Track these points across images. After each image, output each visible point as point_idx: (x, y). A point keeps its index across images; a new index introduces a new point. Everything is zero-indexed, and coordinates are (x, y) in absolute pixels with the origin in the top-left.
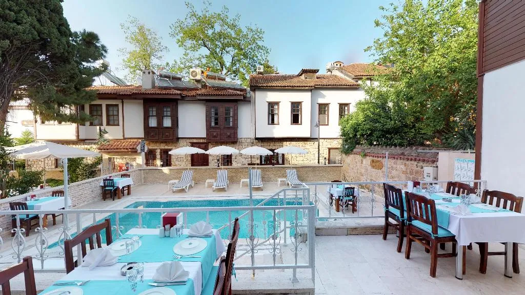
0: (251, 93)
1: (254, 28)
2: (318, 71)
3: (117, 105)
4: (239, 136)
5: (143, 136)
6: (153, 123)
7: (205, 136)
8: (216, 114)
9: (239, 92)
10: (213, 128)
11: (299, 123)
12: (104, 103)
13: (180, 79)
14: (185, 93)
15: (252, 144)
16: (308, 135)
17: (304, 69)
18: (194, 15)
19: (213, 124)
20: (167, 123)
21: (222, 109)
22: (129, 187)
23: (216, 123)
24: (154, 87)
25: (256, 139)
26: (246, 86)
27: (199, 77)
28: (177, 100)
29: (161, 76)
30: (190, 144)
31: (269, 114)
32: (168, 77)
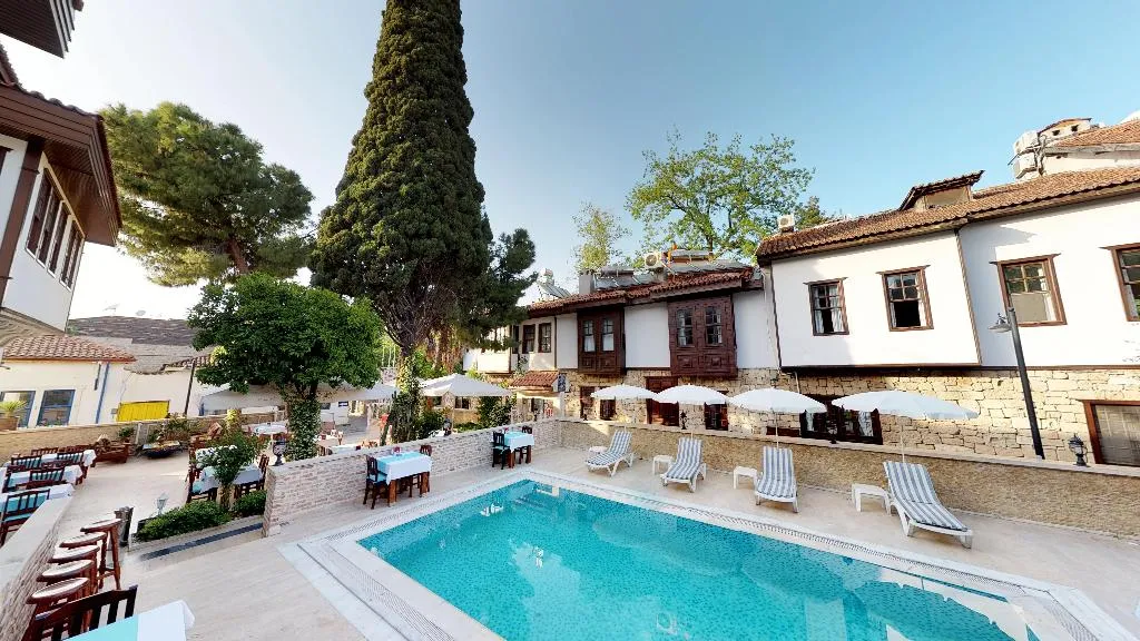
0: (764, 271)
1: (769, 142)
2: (976, 178)
3: (549, 324)
4: (740, 365)
5: (575, 365)
6: (590, 346)
7: (667, 364)
8: (688, 322)
9: (731, 275)
10: (684, 349)
11: (923, 323)
12: (537, 322)
13: (631, 273)
14: (634, 293)
15: (775, 382)
16: (971, 358)
17: (918, 186)
18: (657, 165)
19: (683, 341)
20: (609, 345)
21: (699, 311)
22: (528, 448)
23: (690, 341)
24: (593, 289)
25: (785, 370)
26: (749, 261)
27: (659, 264)
28: (623, 305)
29: (603, 274)
30: (644, 381)
31: (814, 309)
32: (612, 274)
